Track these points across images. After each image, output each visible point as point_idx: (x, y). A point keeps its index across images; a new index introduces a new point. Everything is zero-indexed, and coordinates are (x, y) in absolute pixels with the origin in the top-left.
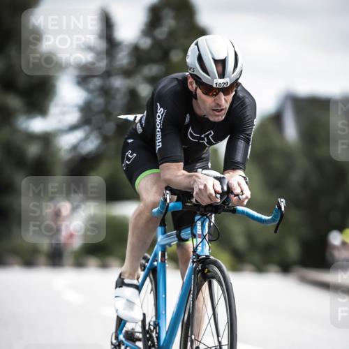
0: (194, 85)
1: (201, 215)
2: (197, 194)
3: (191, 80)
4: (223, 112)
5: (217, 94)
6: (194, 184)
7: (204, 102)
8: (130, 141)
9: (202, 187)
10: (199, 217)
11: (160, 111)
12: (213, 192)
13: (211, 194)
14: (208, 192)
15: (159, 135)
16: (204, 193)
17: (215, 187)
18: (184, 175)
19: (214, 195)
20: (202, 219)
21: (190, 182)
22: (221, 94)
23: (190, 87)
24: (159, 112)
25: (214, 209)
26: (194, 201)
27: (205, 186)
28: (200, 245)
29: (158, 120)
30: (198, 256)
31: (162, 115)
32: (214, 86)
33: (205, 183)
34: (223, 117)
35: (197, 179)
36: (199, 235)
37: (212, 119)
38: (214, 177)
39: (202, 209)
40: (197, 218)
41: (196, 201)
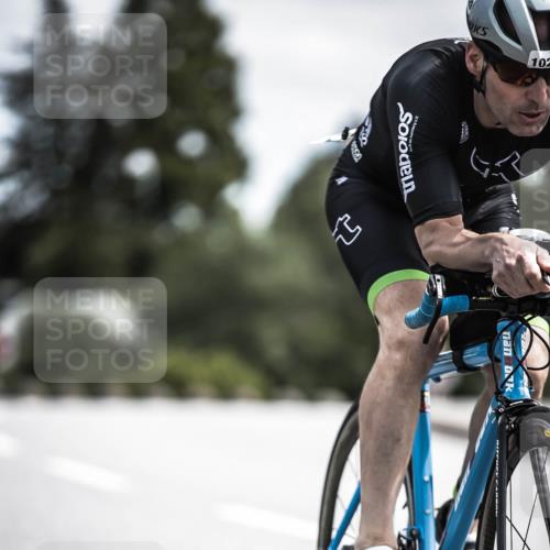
0: (481, 63)
1: (510, 318)
2: (500, 275)
3: (473, 51)
4: (542, 116)
5: (534, 81)
6: (492, 254)
7: (501, 97)
8: (342, 180)
9: (513, 262)
10: (506, 323)
11: (406, 118)
12: (536, 270)
13: (533, 276)
14: (528, 271)
15: (405, 166)
16: (518, 275)
17: (542, 262)
18: (468, 239)
19: (540, 276)
20: (513, 328)
21: (483, 252)
22: (542, 82)
23: (470, 66)
24: (402, 120)
25: (538, 307)
26: (494, 291)
27: (520, 260)
28: (511, 379)
29: (403, 138)
30: (509, 402)
31: (410, 126)
32: (530, 64)
33: (519, 253)
34: (541, 129)
35: (498, 245)
36: (508, 358)
37: (515, 131)
38: (537, 243)
39: (512, 308)
40: (501, 324)
41: (499, 291)
